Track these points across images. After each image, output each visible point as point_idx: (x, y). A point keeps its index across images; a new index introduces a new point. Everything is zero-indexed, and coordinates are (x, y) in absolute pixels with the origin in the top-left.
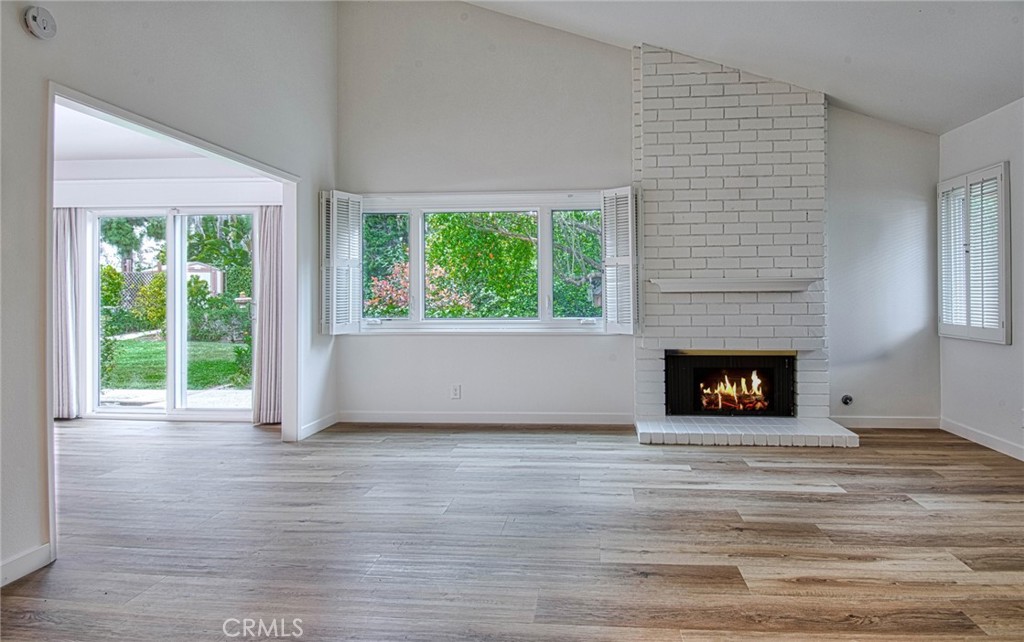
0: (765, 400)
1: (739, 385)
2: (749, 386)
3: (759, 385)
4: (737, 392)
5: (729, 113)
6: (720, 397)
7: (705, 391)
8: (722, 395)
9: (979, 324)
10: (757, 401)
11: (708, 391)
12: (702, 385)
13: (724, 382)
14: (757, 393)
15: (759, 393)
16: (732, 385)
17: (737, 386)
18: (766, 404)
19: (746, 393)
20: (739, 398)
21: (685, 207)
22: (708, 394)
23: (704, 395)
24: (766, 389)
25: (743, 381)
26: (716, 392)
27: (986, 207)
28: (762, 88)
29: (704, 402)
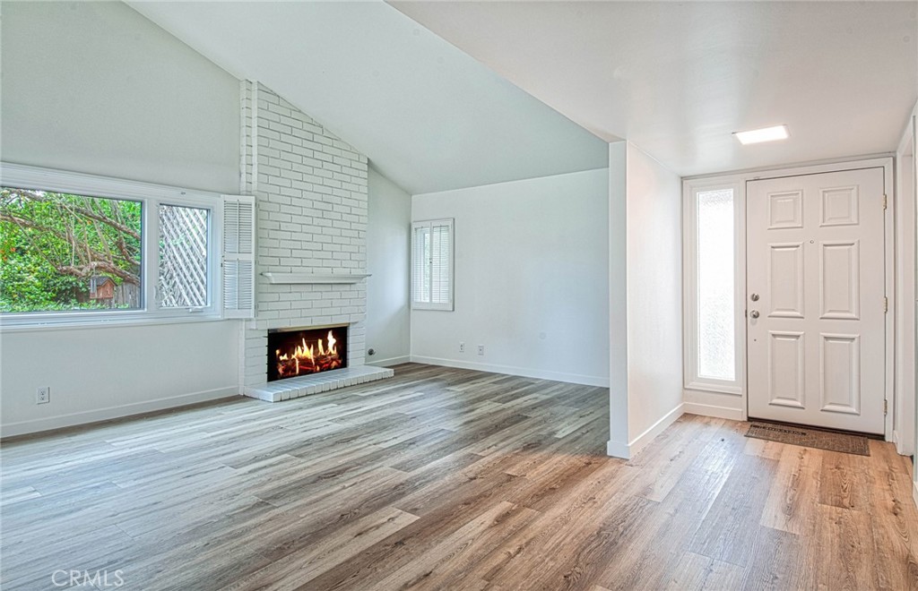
0: (339, 359)
1: (316, 347)
2: (325, 347)
3: (335, 345)
4: (314, 354)
5: (317, 155)
6: (297, 362)
7: (281, 358)
8: (299, 359)
9: (438, 301)
10: (333, 360)
11: (285, 357)
12: (278, 352)
13: (302, 346)
14: (333, 352)
15: (334, 352)
16: (309, 348)
17: (314, 349)
18: (340, 361)
19: (323, 354)
20: (316, 360)
21: (288, 218)
22: (284, 361)
23: (281, 362)
24: (340, 347)
25: (320, 342)
26: (293, 357)
27: (441, 239)
28: (336, 144)
29: (280, 370)
